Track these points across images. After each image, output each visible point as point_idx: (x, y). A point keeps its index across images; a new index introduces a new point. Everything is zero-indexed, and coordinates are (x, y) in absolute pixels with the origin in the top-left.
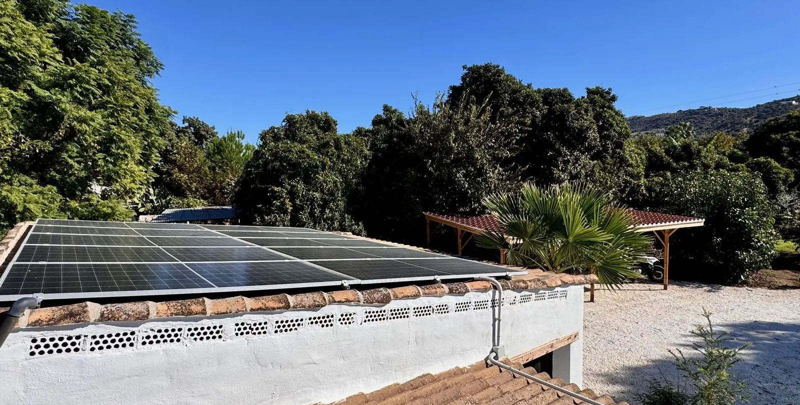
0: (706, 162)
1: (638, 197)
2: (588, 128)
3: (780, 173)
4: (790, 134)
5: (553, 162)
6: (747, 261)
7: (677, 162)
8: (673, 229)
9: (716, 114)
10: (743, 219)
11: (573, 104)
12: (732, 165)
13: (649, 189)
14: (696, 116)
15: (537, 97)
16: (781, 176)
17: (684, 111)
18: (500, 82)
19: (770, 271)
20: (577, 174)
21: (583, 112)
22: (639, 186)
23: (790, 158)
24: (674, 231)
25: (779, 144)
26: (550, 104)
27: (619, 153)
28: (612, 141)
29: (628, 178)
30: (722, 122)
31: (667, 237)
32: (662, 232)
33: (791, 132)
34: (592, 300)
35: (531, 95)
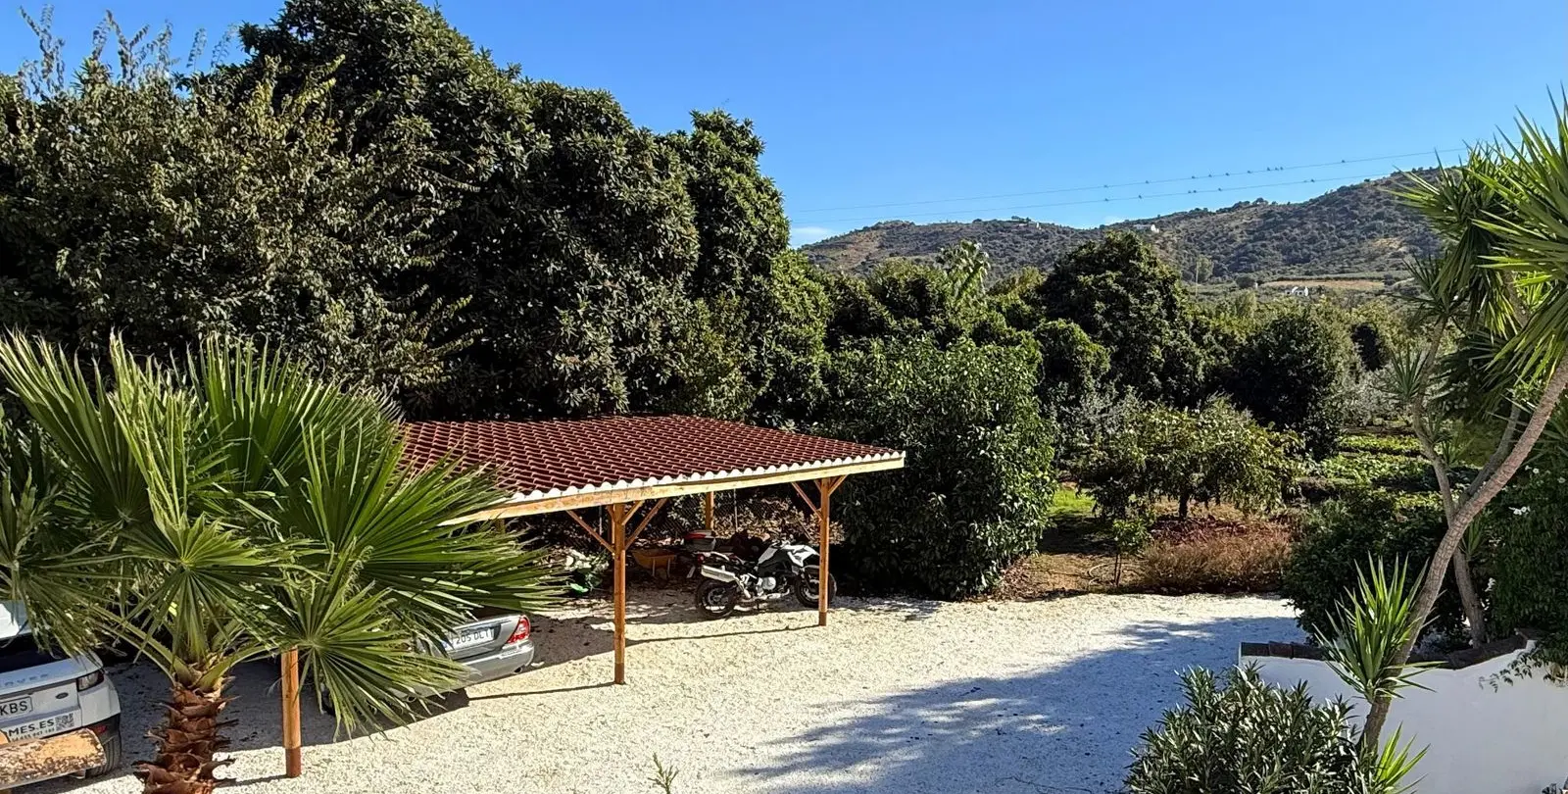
0: (954, 321)
1: (807, 395)
2: (661, 211)
3: (1089, 354)
4: (1107, 277)
5: (558, 295)
6: (990, 544)
7: (898, 318)
8: (839, 477)
9: (1038, 234)
10: (989, 451)
11: (624, 138)
12: (1010, 332)
13: (830, 378)
14: (1004, 235)
15: (518, 103)
16: (1089, 359)
17: (985, 223)
18: (403, 39)
19: (1045, 559)
20: (637, 333)
21: (651, 166)
22: (809, 370)
23: (1106, 325)
24: (839, 483)
25: (1089, 297)
26: (559, 130)
27: (760, 286)
28: (742, 252)
29: (782, 350)
30: (1047, 251)
31: (826, 495)
32: (816, 483)
33: (1109, 273)
34: (619, 679)
35: (495, 92)
